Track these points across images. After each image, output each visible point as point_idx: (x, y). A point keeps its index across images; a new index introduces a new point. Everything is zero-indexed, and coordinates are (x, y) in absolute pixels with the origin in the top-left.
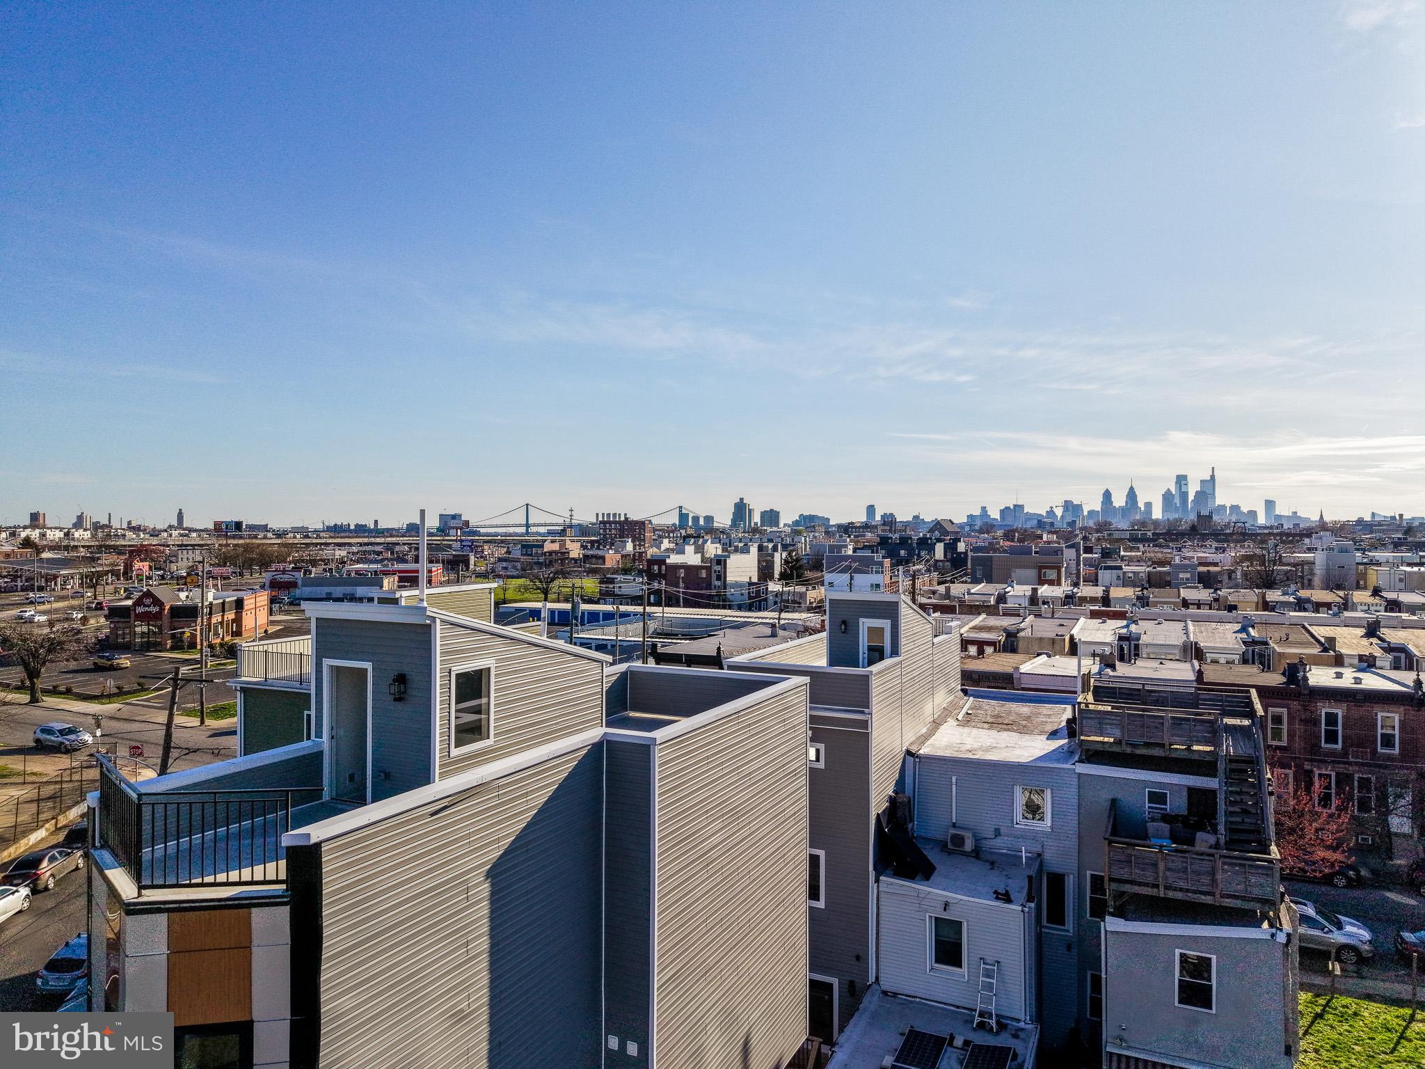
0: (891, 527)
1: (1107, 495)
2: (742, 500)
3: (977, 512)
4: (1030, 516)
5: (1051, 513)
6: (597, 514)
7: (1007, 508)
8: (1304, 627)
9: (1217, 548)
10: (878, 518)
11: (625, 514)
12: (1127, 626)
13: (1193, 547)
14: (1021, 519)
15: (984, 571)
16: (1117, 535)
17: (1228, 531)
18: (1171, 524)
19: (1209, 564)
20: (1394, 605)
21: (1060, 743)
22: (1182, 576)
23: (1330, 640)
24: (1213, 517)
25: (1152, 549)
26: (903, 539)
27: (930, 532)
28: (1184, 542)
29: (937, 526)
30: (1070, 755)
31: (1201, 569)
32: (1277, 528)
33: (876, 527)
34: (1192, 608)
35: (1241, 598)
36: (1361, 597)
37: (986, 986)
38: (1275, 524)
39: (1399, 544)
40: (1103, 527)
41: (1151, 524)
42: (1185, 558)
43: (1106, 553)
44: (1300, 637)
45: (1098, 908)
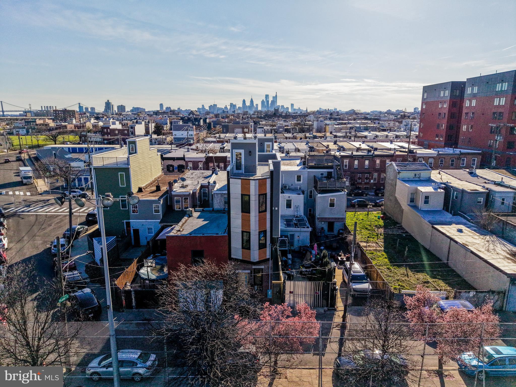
0: (173, 113)
1: (244, 101)
2: (108, 101)
3: (201, 107)
4: (219, 109)
5: (226, 107)
6: (42, 107)
7: (211, 106)
8: (320, 143)
10: (164, 109)
11: (56, 107)
12: (279, 145)
13: (277, 120)
14: (216, 110)
15: (226, 130)
16: (253, 116)
17: (284, 114)
18: (266, 112)
19: (286, 126)
20: (335, 136)
21: (301, 167)
22: (280, 130)
23: (328, 146)
24: (278, 110)
25: (267, 121)
26: (188, 118)
27: (189, 115)
28: (274, 119)
29: (192, 113)
30: (304, 168)
31: (285, 128)
32: (294, 113)
33: (168, 113)
34: (288, 139)
35: (299, 136)
36: (328, 134)
37: (297, 210)
38: (294, 112)
39: (330, 119)
40: (245, 113)
41: (258, 112)
42: (281, 124)
43: (255, 123)
44: (320, 145)
45: (311, 196)
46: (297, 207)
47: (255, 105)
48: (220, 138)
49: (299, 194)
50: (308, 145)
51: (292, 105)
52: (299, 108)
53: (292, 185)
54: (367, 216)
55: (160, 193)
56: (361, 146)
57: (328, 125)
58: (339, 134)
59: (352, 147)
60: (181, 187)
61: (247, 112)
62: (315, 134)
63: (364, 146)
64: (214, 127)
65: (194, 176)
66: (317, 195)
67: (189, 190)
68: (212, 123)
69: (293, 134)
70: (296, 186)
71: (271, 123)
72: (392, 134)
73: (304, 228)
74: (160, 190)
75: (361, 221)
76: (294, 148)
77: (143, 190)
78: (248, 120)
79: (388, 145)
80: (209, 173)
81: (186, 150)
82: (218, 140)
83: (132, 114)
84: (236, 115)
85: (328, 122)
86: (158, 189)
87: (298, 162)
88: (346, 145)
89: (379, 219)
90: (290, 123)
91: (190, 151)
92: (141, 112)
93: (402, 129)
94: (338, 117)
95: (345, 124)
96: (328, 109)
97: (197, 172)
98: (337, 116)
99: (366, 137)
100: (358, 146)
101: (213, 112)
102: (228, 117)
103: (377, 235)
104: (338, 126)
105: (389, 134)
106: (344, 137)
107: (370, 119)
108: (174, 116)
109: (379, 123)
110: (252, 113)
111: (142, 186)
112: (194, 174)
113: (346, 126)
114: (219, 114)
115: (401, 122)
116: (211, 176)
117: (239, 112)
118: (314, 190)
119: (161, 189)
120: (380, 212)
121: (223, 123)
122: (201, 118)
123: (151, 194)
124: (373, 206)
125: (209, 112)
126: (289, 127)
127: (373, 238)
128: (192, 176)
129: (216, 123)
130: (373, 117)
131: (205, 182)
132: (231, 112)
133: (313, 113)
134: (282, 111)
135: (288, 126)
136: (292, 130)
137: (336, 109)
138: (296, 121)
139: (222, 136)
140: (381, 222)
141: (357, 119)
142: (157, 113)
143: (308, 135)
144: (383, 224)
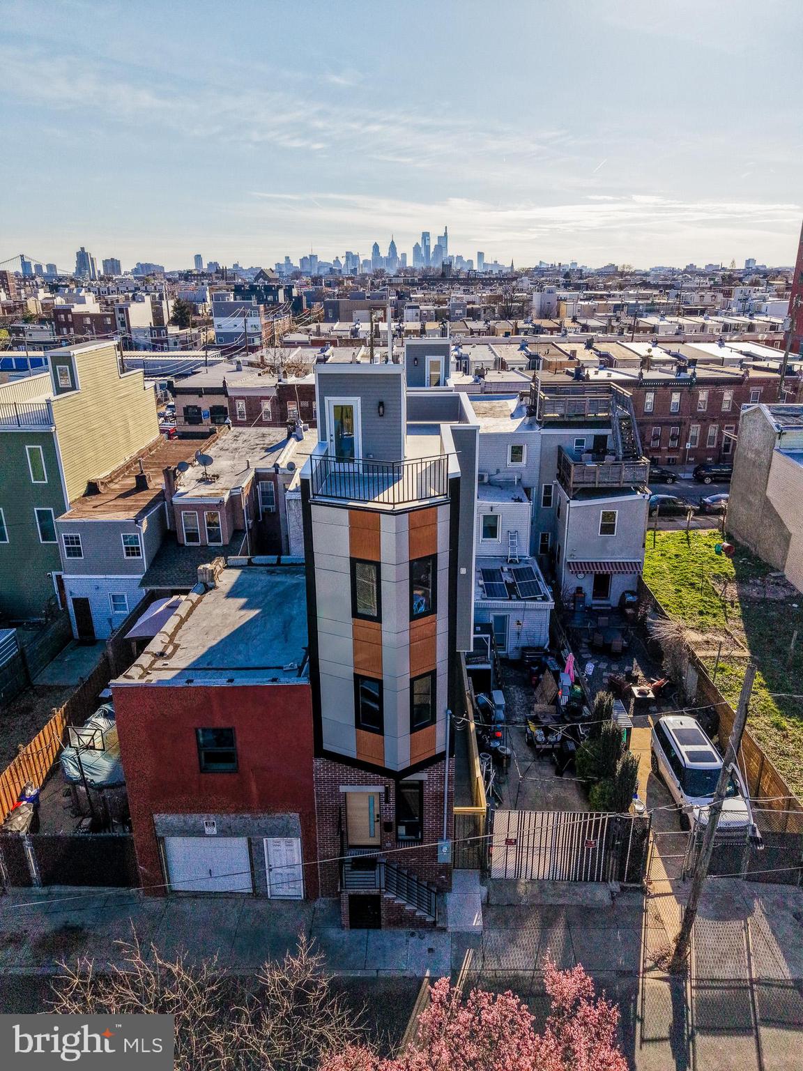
0: (223, 274)
1: (376, 247)
2: (82, 249)
3: (283, 261)
4: (322, 265)
5: (337, 261)
7: (305, 258)
8: (553, 344)
9: (464, 290)
10: (205, 266)
12: (456, 350)
13: (448, 289)
14: (317, 267)
15: (334, 313)
16: (395, 281)
17: (462, 276)
18: (424, 271)
19: (469, 303)
20: (585, 328)
21: (521, 420)
22: (457, 311)
23: (574, 352)
24: (450, 266)
25: (426, 292)
26: (251, 286)
27: (256, 279)
28: (441, 286)
29: (262, 274)
30: (530, 426)
31: (469, 307)
32: (485, 273)
33: (211, 275)
34: (475, 335)
35: (503, 327)
36: (568, 323)
37: (513, 543)
38: (484, 271)
39: (566, 286)
40: (379, 274)
41: (406, 271)
42: (458, 298)
43: (401, 296)
44: (553, 351)
45: (547, 501)
46: (513, 535)
47: (399, 255)
48: (318, 333)
49: (520, 500)
50: (527, 351)
51: (481, 255)
52: (496, 262)
53: (498, 471)
54: (686, 545)
55: (144, 498)
56: (651, 354)
57: (565, 300)
58: (592, 323)
59: (630, 355)
60: (200, 481)
61: (383, 271)
62: (537, 322)
63: (658, 353)
64: (309, 306)
65: (239, 444)
66: (568, 502)
67: (221, 491)
68: (304, 298)
69: (487, 321)
70: (510, 475)
71: (436, 297)
72: (714, 322)
73: (535, 599)
74: (147, 488)
75: (674, 562)
76: (492, 358)
77: (101, 488)
78: (383, 290)
79: (713, 350)
80: (279, 434)
81: (234, 367)
82: (313, 338)
83: (135, 278)
84: (358, 279)
85: (562, 293)
86: (142, 484)
87: (512, 404)
88: (615, 350)
89: (718, 553)
90: (479, 297)
91: (243, 368)
92: (154, 275)
93: (734, 310)
94: (582, 281)
95: (601, 297)
96: (560, 264)
97: (250, 432)
98: (581, 278)
99: (654, 329)
100: (644, 353)
101: (310, 272)
102: (340, 283)
103: (724, 607)
104: (586, 303)
105: (708, 322)
106: (605, 330)
107: (656, 287)
108: (222, 283)
109: (677, 296)
110: (393, 272)
111: (99, 475)
112: (241, 438)
113: (605, 302)
114: (321, 277)
115: (728, 294)
116: (283, 445)
117: (366, 270)
118: (556, 485)
119: (151, 486)
120: (716, 530)
121: (329, 296)
122: (279, 287)
123: (120, 502)
124: (697, 513)
125: (301, 273)
126: (477, 306)
127: (715, 615)
128: (234, 446)
129: (313, 298)
130: (660, 283)
131: (266, 464)
132: (347, 273)
133: (527, 272)
134: (459, 268)
135: (473, 303)
136: (485, 313)
137: (576, 263)
138: (491, 290)
139: (325, 327)
140: (727, 565)
141: (627, 286)
142: (187, 276)
143: (521, 324)
144: (733, 570)
